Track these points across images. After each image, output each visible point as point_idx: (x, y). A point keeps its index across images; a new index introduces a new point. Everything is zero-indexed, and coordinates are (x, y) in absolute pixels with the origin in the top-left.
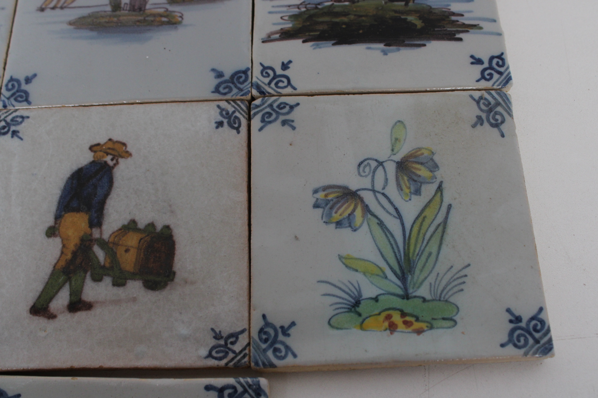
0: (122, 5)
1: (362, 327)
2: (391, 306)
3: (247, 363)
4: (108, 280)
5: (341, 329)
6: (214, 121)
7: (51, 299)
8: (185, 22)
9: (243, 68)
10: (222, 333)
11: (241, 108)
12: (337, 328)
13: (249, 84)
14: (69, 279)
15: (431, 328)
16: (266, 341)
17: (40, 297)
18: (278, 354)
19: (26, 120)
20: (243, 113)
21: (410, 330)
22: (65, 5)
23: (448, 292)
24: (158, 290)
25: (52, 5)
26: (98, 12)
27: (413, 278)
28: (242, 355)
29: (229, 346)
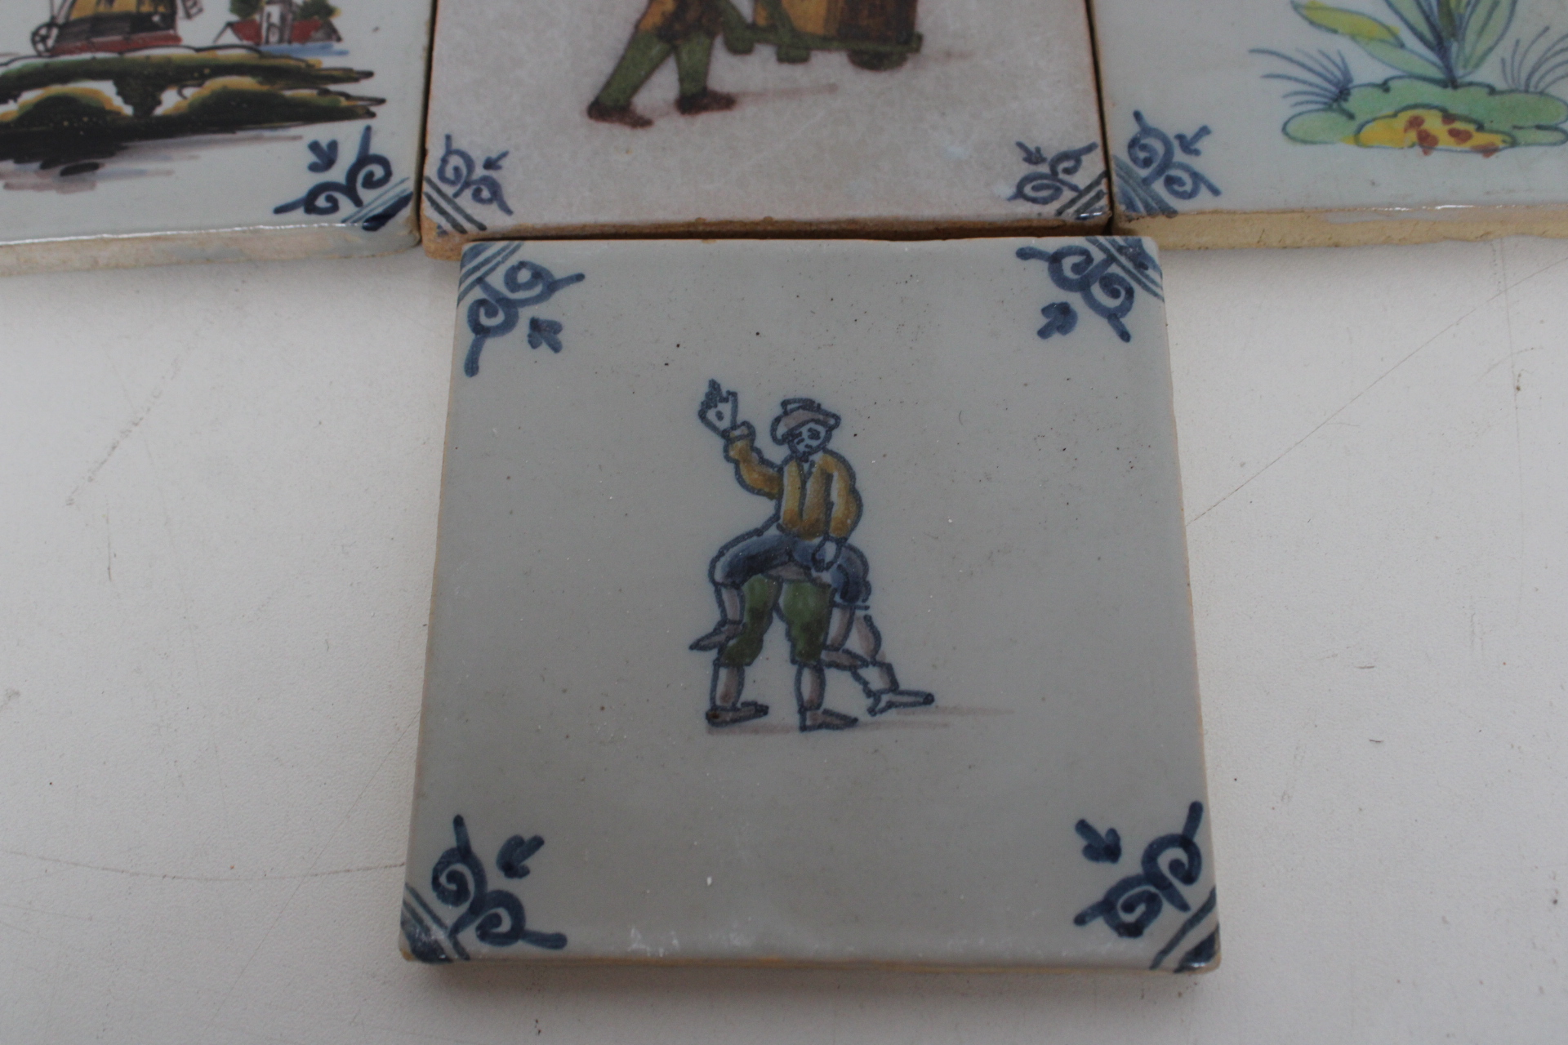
1: (1357, 138)
2: (1419, 101)
3: (1107, 209)
4: (765, 54)
5: (1312, 143)
7: (636, 89)
10: (1042, 152)
12: (1304, 142)
14: (673, 49)
15: (1514, 143)
16: (1147, 163)
17: (608, 85)
18: (1176, 187)
21: (1467, 146)
23: (1542, 77)
24: (885, 70)
27: (1461, 48)
28: (1092, 194)
29: (1062, 176)
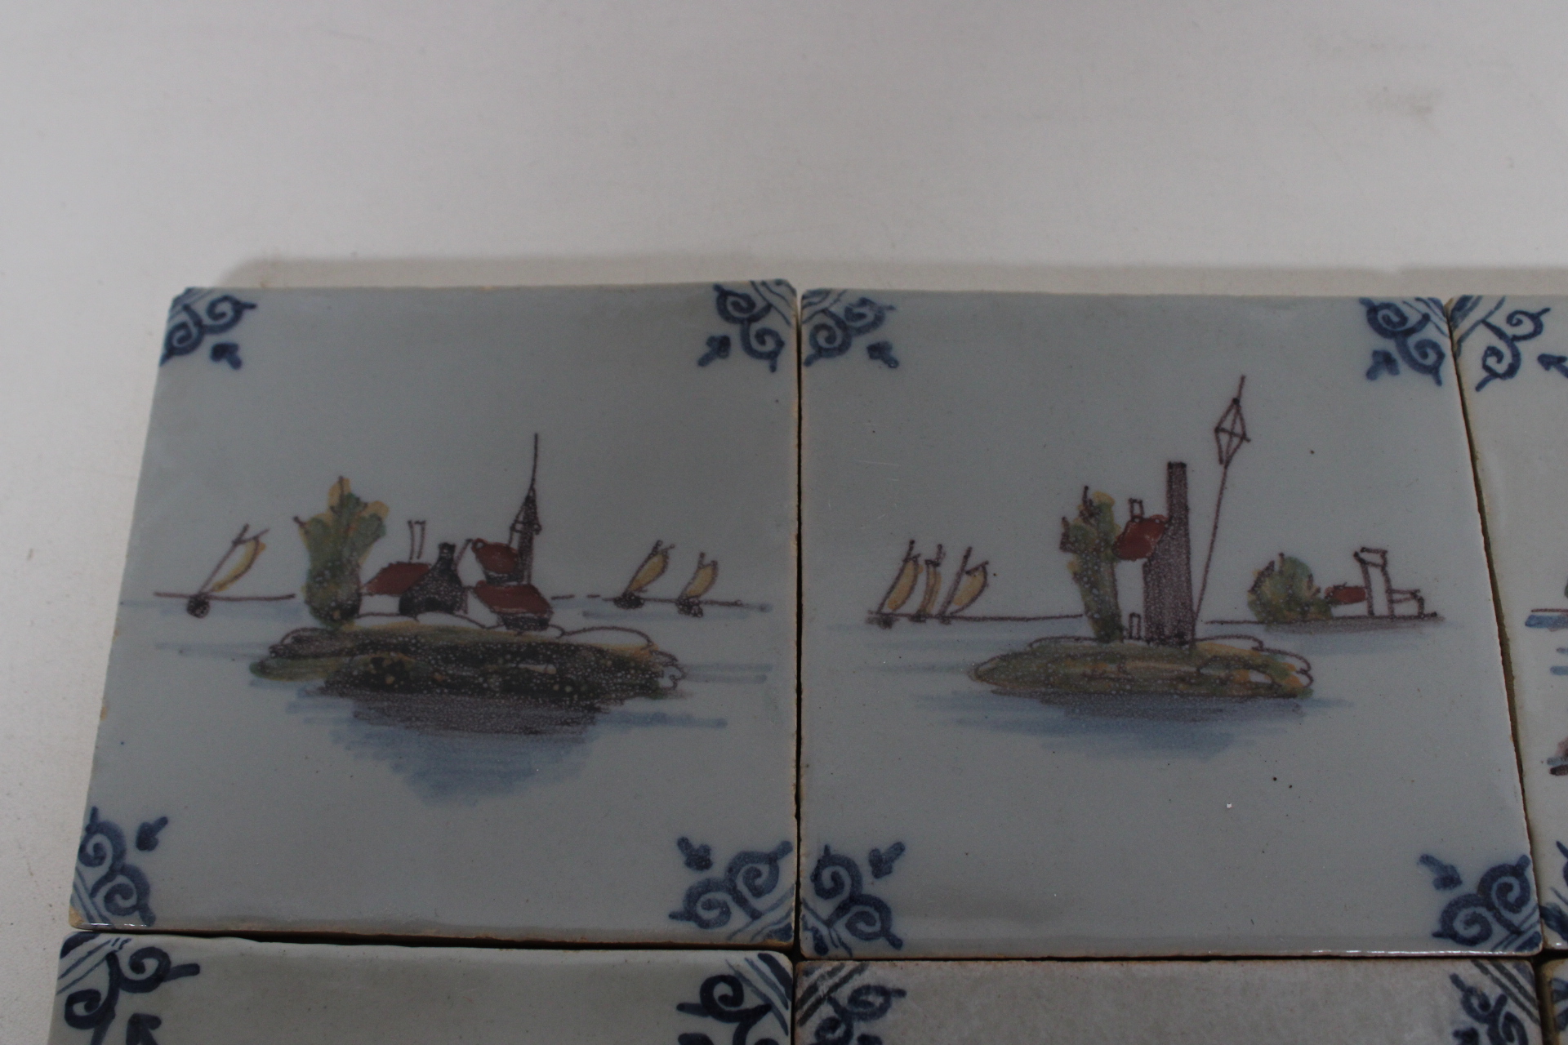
0: (1125, 621)
6: (1450, 1030)
8: (1321, 689)
9: (1512, 859)
11: (1521, 988)
13: (1534, 910)
19: (895, 1002)
20: (1528, 1004)
22: (952, 608)
25: (912, 606)
26: (1056, 639)
